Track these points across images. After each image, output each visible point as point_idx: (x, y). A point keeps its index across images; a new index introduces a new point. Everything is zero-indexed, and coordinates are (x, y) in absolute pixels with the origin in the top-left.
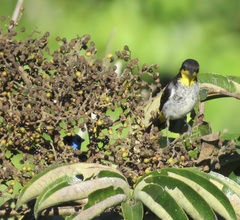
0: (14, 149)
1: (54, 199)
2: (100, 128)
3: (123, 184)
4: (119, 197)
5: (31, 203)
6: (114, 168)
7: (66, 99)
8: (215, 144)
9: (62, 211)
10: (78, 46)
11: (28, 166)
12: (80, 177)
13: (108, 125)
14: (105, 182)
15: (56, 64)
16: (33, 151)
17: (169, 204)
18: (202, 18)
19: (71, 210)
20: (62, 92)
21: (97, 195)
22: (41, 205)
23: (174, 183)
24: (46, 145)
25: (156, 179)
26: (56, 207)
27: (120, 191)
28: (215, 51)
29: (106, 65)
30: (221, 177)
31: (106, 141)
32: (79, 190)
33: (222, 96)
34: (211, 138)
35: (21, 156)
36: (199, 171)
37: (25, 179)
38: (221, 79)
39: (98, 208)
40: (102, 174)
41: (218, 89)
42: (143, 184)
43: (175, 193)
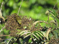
1: (23, 34)
2: (28, 26)
3: (31, 33)
4: (30, 34)
5: (20, 35)
6: (30, 31)
7: (24, 23)
8: (41, 28)
9: (24, 36)
11: (20, 31)
12: (26, 32)
13: (29, 26)
14: (29, 32)
15: (23, 19)
17: (36, 35)
18: (41, 13)
19: (25, 36)
21: (28, 34)
22: (21, 35)
23: (37, 32)
24: (22, 28)
25: (34, 32)
26: (23, 35)
27: (30, 33)
28: (43, 17)
29: (28, 19)
30: (42, 32)
31: (29, 28)
32: (26, 33)
34: (41, 27)
35: (19, 30)
36: (40, 31)
37: (19, 32)
38: (42, 20)
39: (28, 36)
40: (28, 32)
41: (42, 21)
42: (33, 33)
43: (37, 34)
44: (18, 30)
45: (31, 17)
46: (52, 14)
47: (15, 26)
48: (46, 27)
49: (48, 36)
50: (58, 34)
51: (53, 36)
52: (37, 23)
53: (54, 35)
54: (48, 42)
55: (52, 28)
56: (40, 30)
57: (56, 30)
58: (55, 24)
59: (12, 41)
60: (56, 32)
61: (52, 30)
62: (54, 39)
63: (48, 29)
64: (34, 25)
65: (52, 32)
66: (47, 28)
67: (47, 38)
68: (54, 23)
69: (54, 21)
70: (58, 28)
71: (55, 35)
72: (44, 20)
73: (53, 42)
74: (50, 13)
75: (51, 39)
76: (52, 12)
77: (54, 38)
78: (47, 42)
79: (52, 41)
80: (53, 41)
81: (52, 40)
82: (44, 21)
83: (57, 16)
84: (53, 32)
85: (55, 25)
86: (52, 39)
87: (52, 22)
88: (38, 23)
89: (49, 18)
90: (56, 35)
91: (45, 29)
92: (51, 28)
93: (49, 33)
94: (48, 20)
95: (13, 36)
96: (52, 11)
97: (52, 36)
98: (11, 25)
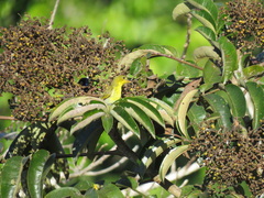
0: (50, 86)
2: (94, 74)
4: (100, 114)
7: (76, 60)
8: (155, 80)
10: (81, 32)
12: (80, 103)
13: (98, 73)
14: (93, 106)
15: (70, 41)
16: (59, 87)
17: (126, 116)
20: (74, 56)
23: (129, 105)
24: (67, 84)
27: (101, 110)
30: (157, 101)
31: (98, 81)
33: (158, 56)
34: (152, 77)
35: (53, 90)
38: (158, 47)
40: (91, 102)
41: (156, 52)
43: (130, 111)
44: (51, 92)
45: (107, 35)
46: (203, 19)
47: (37, 72)
48: (178, 78)
49: (187, 118)
50: (228, 107)
51: (208, 117)
52: (135, 61)
53: (210, 112)
54: (186, 146)
55: (202, 83)
56: (151, 90)
57: (221, 89)
58: (216, 63)
59: (22, 144)
60: (219, 98)
61: (203, 91)
62: (213, 133)
63: (184, 85)
64: (120, 67)
65: (201, 101)
66: (180, 81)
67: (183, 128)
68: (212, 60)
69: (210, 50)
70: (229, 82)
71: (218, 114)
72: (168, 48)
73: (209, 146)
74: (194, 12)
75: (198, 132)
76: (203, 11)
77: (213, 126)
78: (179, 144)
79: (203, 141)
80: (207, 142)
81: (202, 138)
82: (167, 51)
83: (224, 29)
84: (206, 99)
85: (218, 69)
86: (205, 129)
87: (202, 53)
88: (139, 58)
89: (189, 36)
90: (222, 113)
91: (170, 85)
92: (197, 83)
93: (191, 104)
94: (186, 45)
95: (30, 120)
96: (202, 7)
97: (204, 117)
98: (18, 72)
